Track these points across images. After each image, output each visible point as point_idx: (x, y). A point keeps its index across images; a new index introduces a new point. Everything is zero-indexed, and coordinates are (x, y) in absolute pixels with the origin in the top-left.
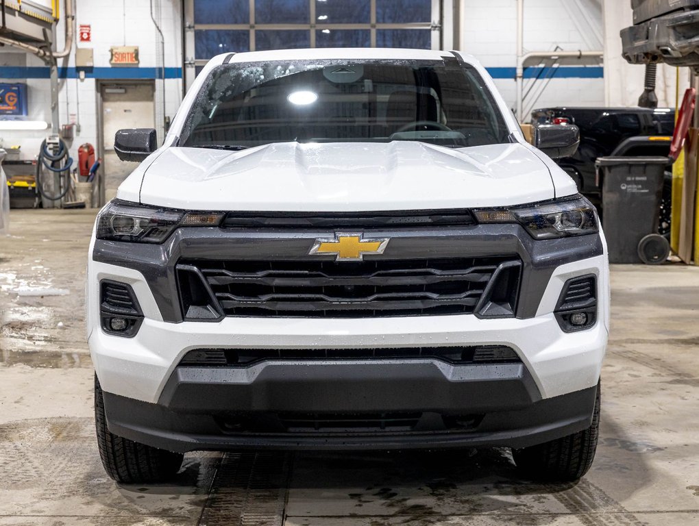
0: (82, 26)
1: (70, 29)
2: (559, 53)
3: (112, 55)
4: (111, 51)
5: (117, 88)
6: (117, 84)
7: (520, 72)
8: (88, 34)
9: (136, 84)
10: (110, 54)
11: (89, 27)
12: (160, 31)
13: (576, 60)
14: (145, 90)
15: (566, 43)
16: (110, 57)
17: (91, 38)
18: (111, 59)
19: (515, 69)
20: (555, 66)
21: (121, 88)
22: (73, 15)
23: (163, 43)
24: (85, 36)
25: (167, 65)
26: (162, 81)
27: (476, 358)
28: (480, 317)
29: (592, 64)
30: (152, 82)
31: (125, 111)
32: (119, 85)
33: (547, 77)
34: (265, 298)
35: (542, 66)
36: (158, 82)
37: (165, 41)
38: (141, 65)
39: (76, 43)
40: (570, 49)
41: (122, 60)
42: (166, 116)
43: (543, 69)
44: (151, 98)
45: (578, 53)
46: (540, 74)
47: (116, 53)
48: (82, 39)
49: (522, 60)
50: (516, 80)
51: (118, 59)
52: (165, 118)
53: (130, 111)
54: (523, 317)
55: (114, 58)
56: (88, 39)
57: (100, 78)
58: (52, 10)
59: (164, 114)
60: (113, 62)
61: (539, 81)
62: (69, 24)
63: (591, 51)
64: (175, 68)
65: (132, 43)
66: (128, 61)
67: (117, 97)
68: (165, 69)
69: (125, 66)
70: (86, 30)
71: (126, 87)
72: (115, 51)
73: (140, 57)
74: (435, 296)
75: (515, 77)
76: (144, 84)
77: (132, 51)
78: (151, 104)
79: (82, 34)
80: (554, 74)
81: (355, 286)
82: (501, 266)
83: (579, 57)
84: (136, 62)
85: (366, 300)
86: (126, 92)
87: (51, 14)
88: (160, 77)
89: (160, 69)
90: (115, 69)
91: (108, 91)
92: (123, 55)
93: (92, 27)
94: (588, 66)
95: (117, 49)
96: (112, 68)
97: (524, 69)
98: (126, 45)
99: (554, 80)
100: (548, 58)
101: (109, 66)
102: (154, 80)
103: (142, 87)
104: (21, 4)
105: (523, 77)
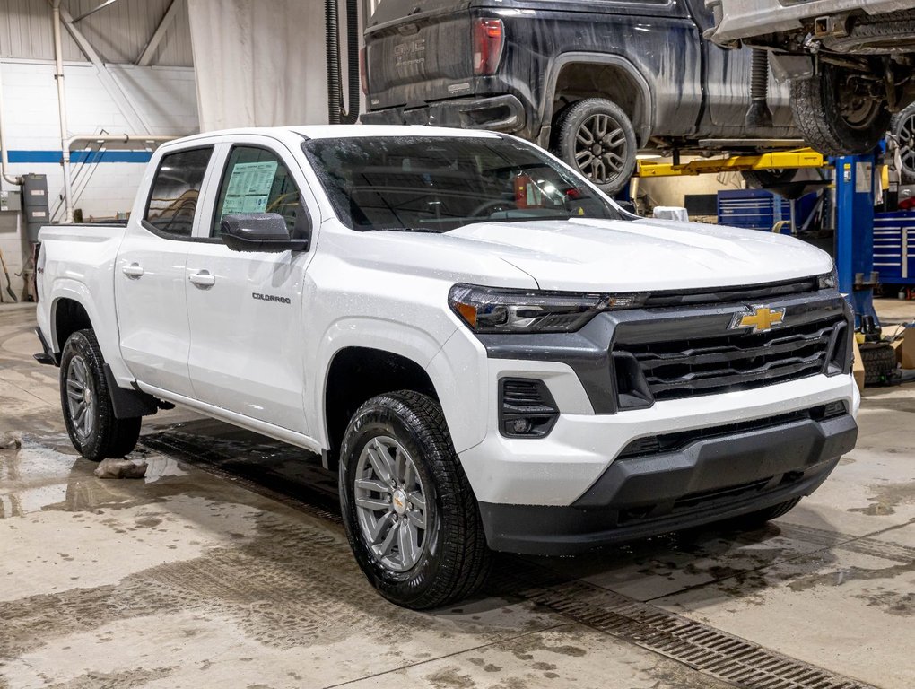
2: (105, 136)
7: (66, 156)
13: (123, 144)
15: (111, 126)
19: (61, 153)
20: (102, 150)
27: (826, 414)
29: (138, 148)
33: (95, 162)
34: (689, 377)
35: (88, 150)
40: (117, 133)
43: (90, 153)
45: (125, 137)
46: (87, 158)
49: (67, 144)
50: (62, 163)
61: (87, 165)
63: (136, 135)
74: (803, 360)
75: (62, 162)
80: (102, 158)
81: (757, 357)
83: (126, 141)
85: (764, 369)
94: (134, 150)
97: (71, 152)
99: (102, 165)
100: (94, 141)
105: (71, 161)
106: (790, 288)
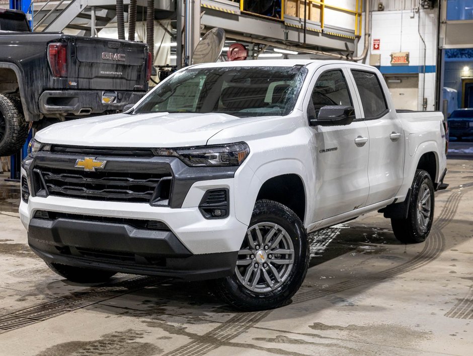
0: (375, 40)
1: (367, 42)
3: (392, 58)
4: (392, 56)
5: (396, 79)
6: (395, 77)
8: (378, 45)
9: (408, 77)
10: (390, 57)
11: (379, 40)
12: (424, 42)
14: (413, 80)
16: (390, 60)
17: (380, 48)
18: (391, 61)
21: (398, 79)
22: (370, 33)
23: (425, 50)
24: (376, 46)
25: (427, 64)
26: (423, 74)
27: (149, 227)
28: (152, 205)
30: (417, 75)
31: (400, 94)
32: (397, 78)
36: (421, 75)
37: (427, 48)
38: (410, 64)
39: (370, 51)
41: (398, 61)
42: (425, 97)
44: (416, 86)
47: (395, 57)
48: (375, 48)
51: (396, 60)
52: (424, 99)
53: (403, 94)
54: (172, 207)
55: (393, 60)
56: (378, 48)
57: (385, 73)
58: (354, 31)
59: (424, 96)
60: (393, 62)
62: (367, 39)
64: (432, 66)
65: (405, 50)
66: (402, 62)
67: (395, 85)
68: (426, 66)
69: (400, 65)
70: (377, 43)
71: (401, 78)
72: (394, 55)
73: (410, 59)
74: (131, 192)
76: (413, 77)
77: (404, 55)
78: (416, 89)
79: (375, 45)
81: (96, 184)
82: (161, 179)
84: (407, 62)
85: (100, 191)
86: (401, 82)
87: (354, 33)
88: (422, 72)
89: (422, 67)
90: (394, 67)
91: (390, 81)
92: (399, 58)
93: (381, 40)
95: (395, 54)
96: (392, 66)
98: (402, 51)
101: (390, 65)
102: (418, 74)
103: (412, 78)
104: (323, 28)
106: (130, 152)
